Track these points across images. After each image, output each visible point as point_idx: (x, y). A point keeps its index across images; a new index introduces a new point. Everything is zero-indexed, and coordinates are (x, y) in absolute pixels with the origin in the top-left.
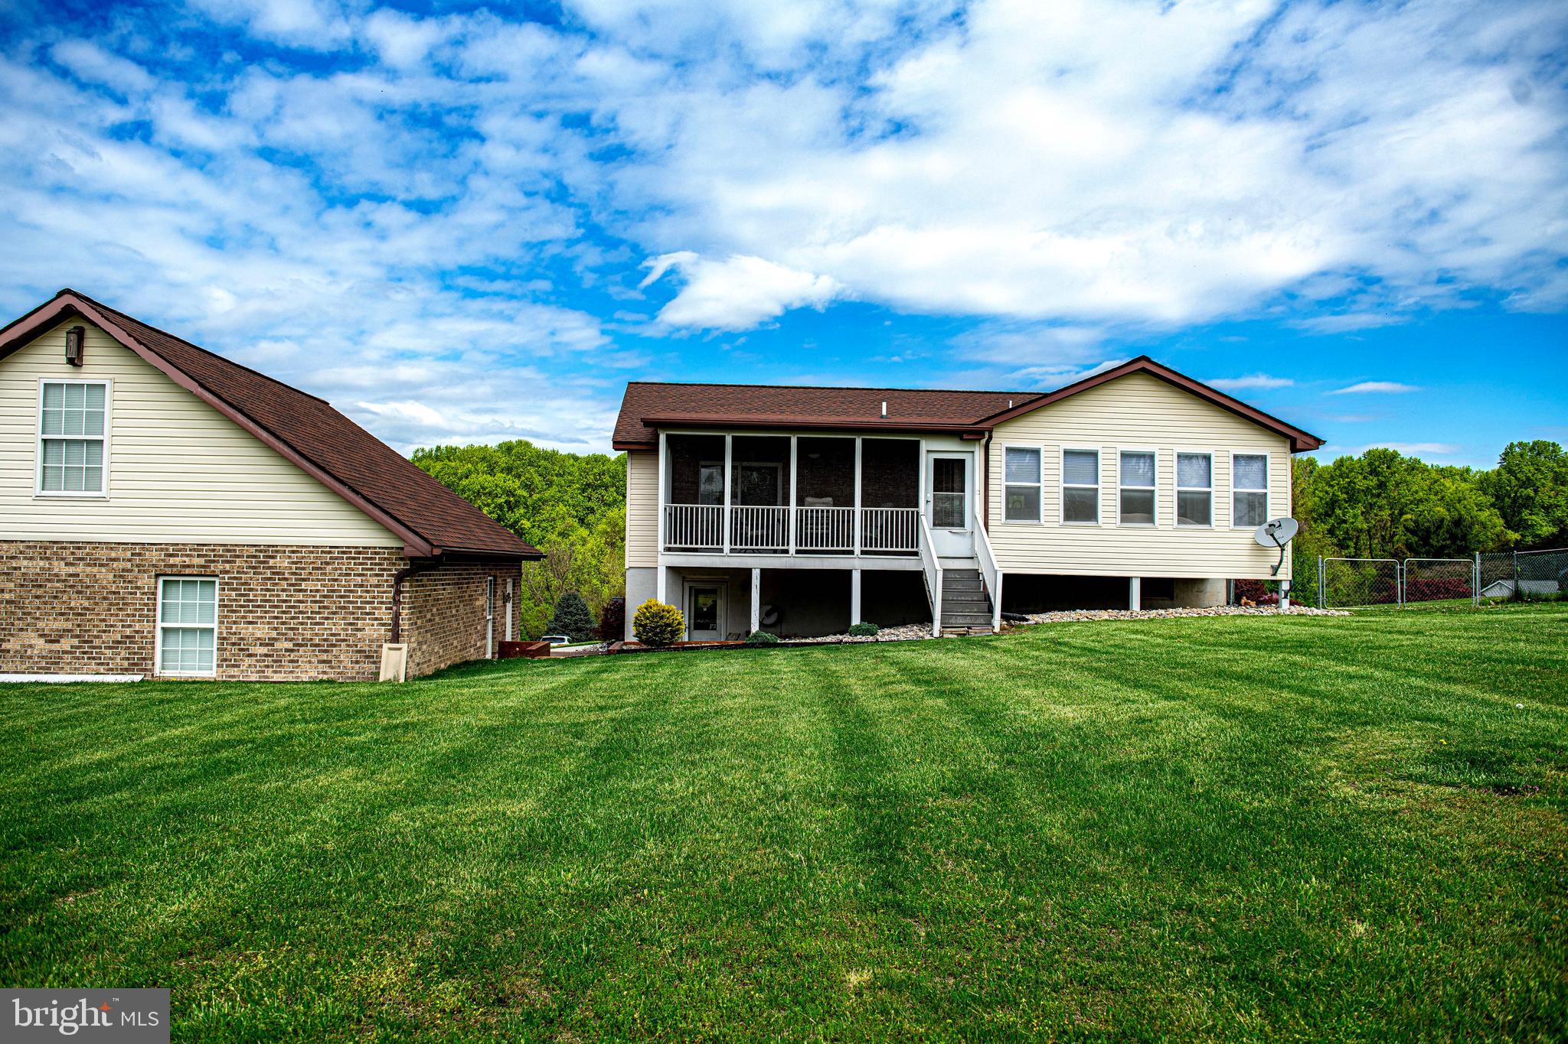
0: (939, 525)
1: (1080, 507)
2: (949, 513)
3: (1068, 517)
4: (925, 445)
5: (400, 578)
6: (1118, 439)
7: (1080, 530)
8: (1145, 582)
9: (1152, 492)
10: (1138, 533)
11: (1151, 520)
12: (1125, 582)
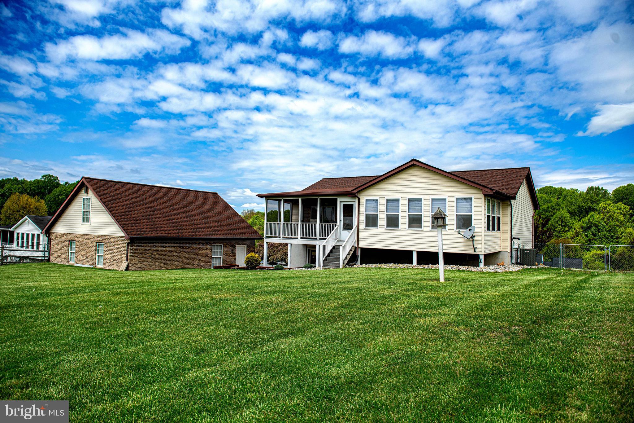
0: (345, 229)
1: (393, 222)
2: (348, 225)
3: (388, 226)
4: (339, 200)
5: (128, 245)
6: (407, 194)
7: (392, 231)
8: (419, 253)
9: (421, 215)
10: (415, 233)
11: (421, 227)
12: (411, 252)
